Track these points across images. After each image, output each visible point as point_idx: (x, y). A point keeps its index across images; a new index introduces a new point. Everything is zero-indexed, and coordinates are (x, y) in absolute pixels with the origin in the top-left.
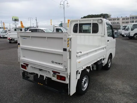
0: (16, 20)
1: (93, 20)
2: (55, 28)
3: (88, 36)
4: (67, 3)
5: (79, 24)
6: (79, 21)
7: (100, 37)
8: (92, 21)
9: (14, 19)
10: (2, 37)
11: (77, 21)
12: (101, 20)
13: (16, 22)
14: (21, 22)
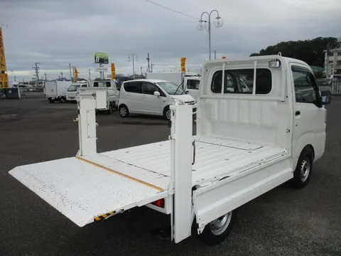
0: (103, 61)
1: (259, 61)
2: (186, 79)
3: (247, 101)
4: (218, 18)
5: (225, 71)
6: (224, 65)
7: (276, 103)
8: (255, 63)
9: (98, 58)
10: (70, 99)
11: (220, 64)
12: (277, 60)
13: (102, 65)
14: (113, 65)
